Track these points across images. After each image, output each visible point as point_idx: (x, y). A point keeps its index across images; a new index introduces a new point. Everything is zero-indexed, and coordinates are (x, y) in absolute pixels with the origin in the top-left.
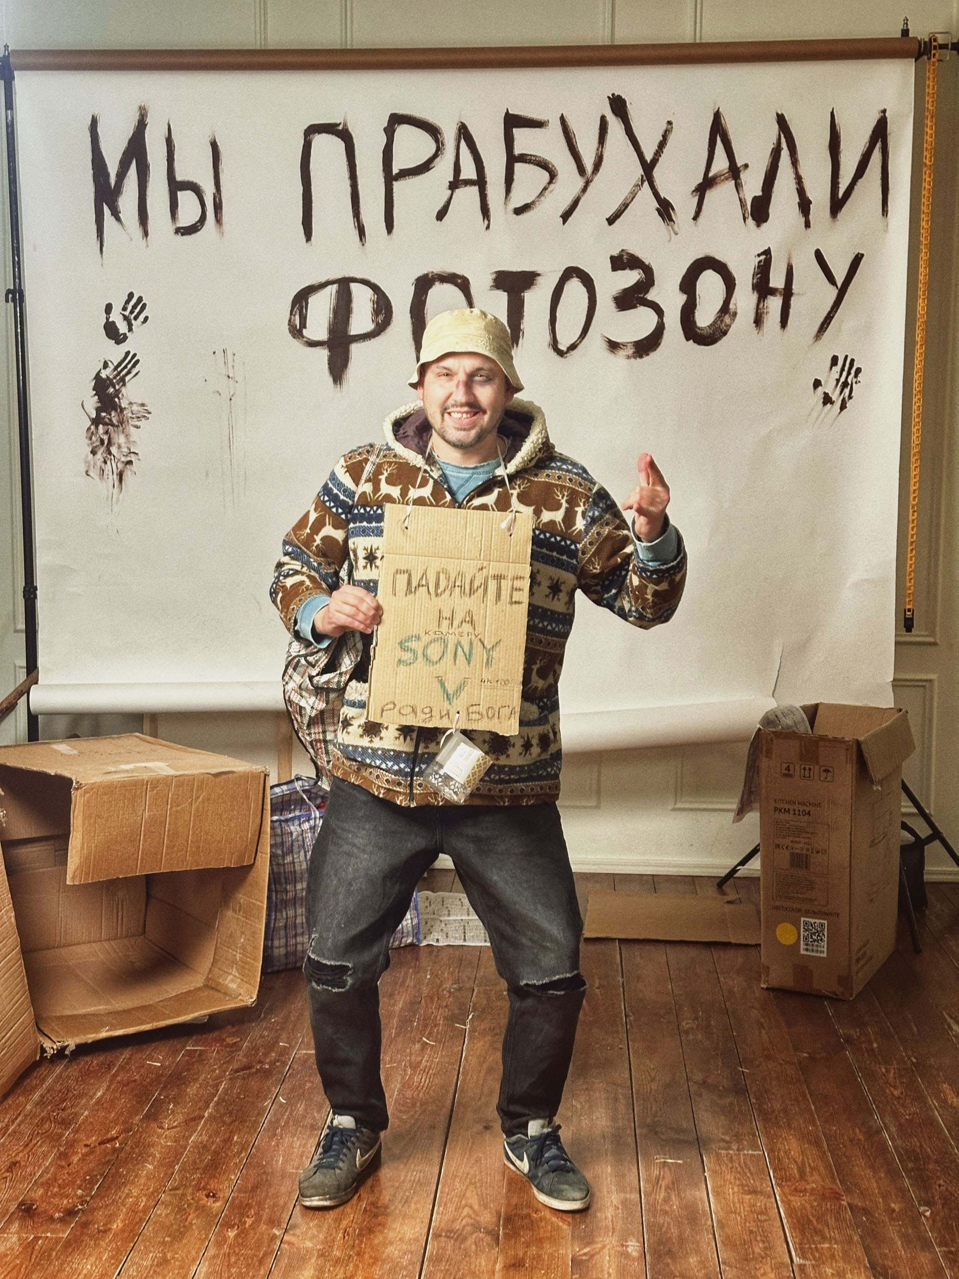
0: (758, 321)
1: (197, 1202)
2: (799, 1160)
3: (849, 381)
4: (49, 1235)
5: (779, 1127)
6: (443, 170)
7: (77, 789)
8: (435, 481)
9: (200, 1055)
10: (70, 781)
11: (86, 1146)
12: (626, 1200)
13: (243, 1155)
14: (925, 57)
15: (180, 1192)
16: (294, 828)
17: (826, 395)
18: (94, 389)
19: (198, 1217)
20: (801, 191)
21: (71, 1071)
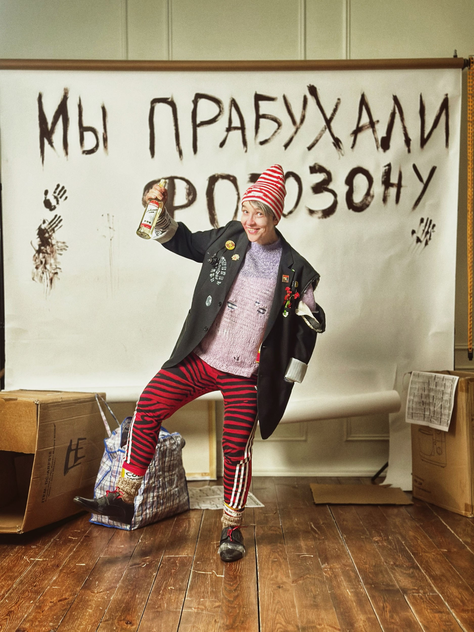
0: (385, 200)
1: (121, 626)
3: (429, 231)
5: (443, 582)
6: (223, 122)
11: (51, 602)
13: (143, 603)
14: (467, 68)
15: (110, 622)
17: (418, 237)
18: (38, 235)
20: (406, 135)
21: (36, 569)
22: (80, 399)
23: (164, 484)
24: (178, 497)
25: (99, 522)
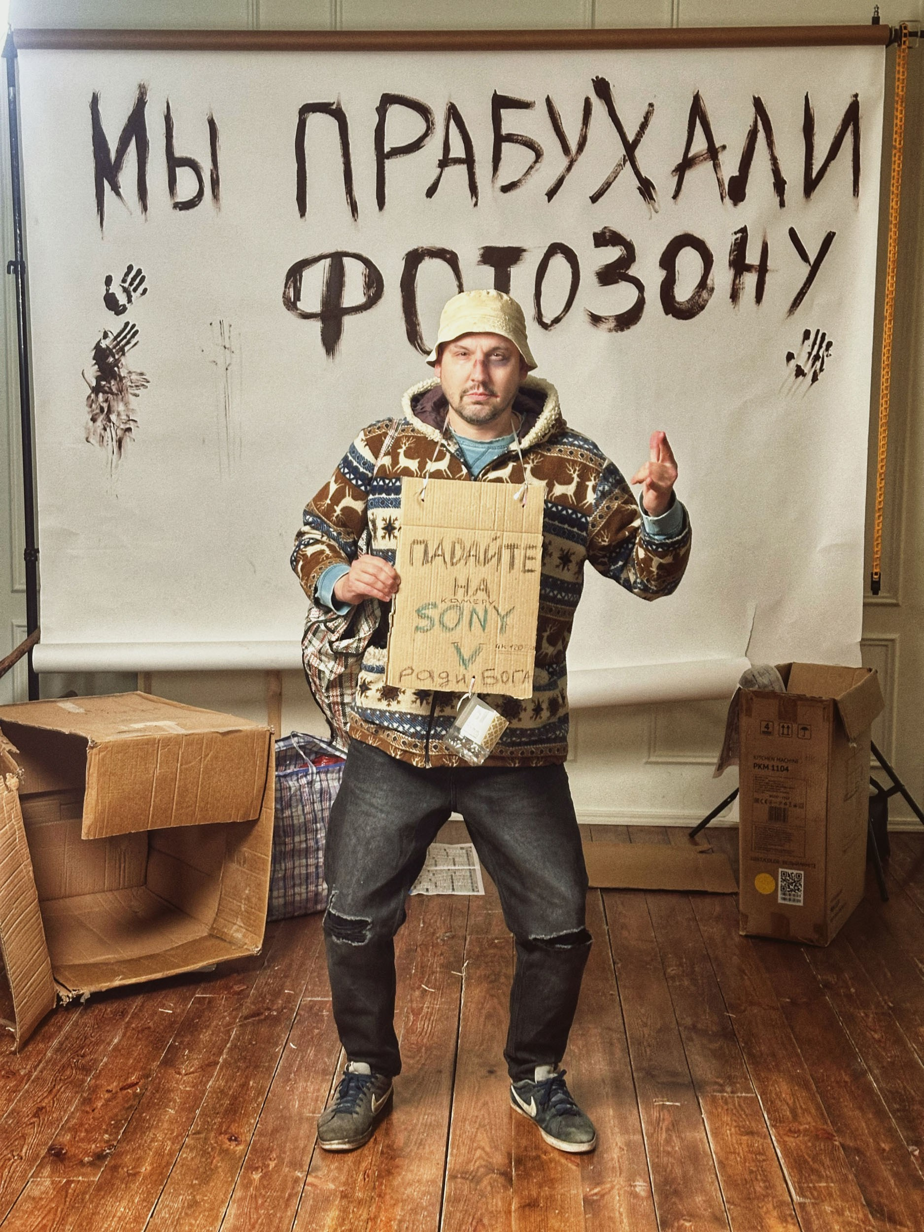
0: (735, 296)
1: (221, 1146)
2: (790, 1102)
3: (821, 354)
4: (80, 1178)
5: (770, 1070)
6: (433, 149)
7: (92, 748)
8: (452, 455)
9: (209, 1002)
10: (84, 741)
11: (108, 1091)
12: (630, 1141)
13: (260, 1100)
14: (896, 44)
15: (202, 1136)
16: (292, 783)
17: (798, 367)
18: (94, 359)
19: (222, 1160)
20: (776, 172)
21: (86, 1018)
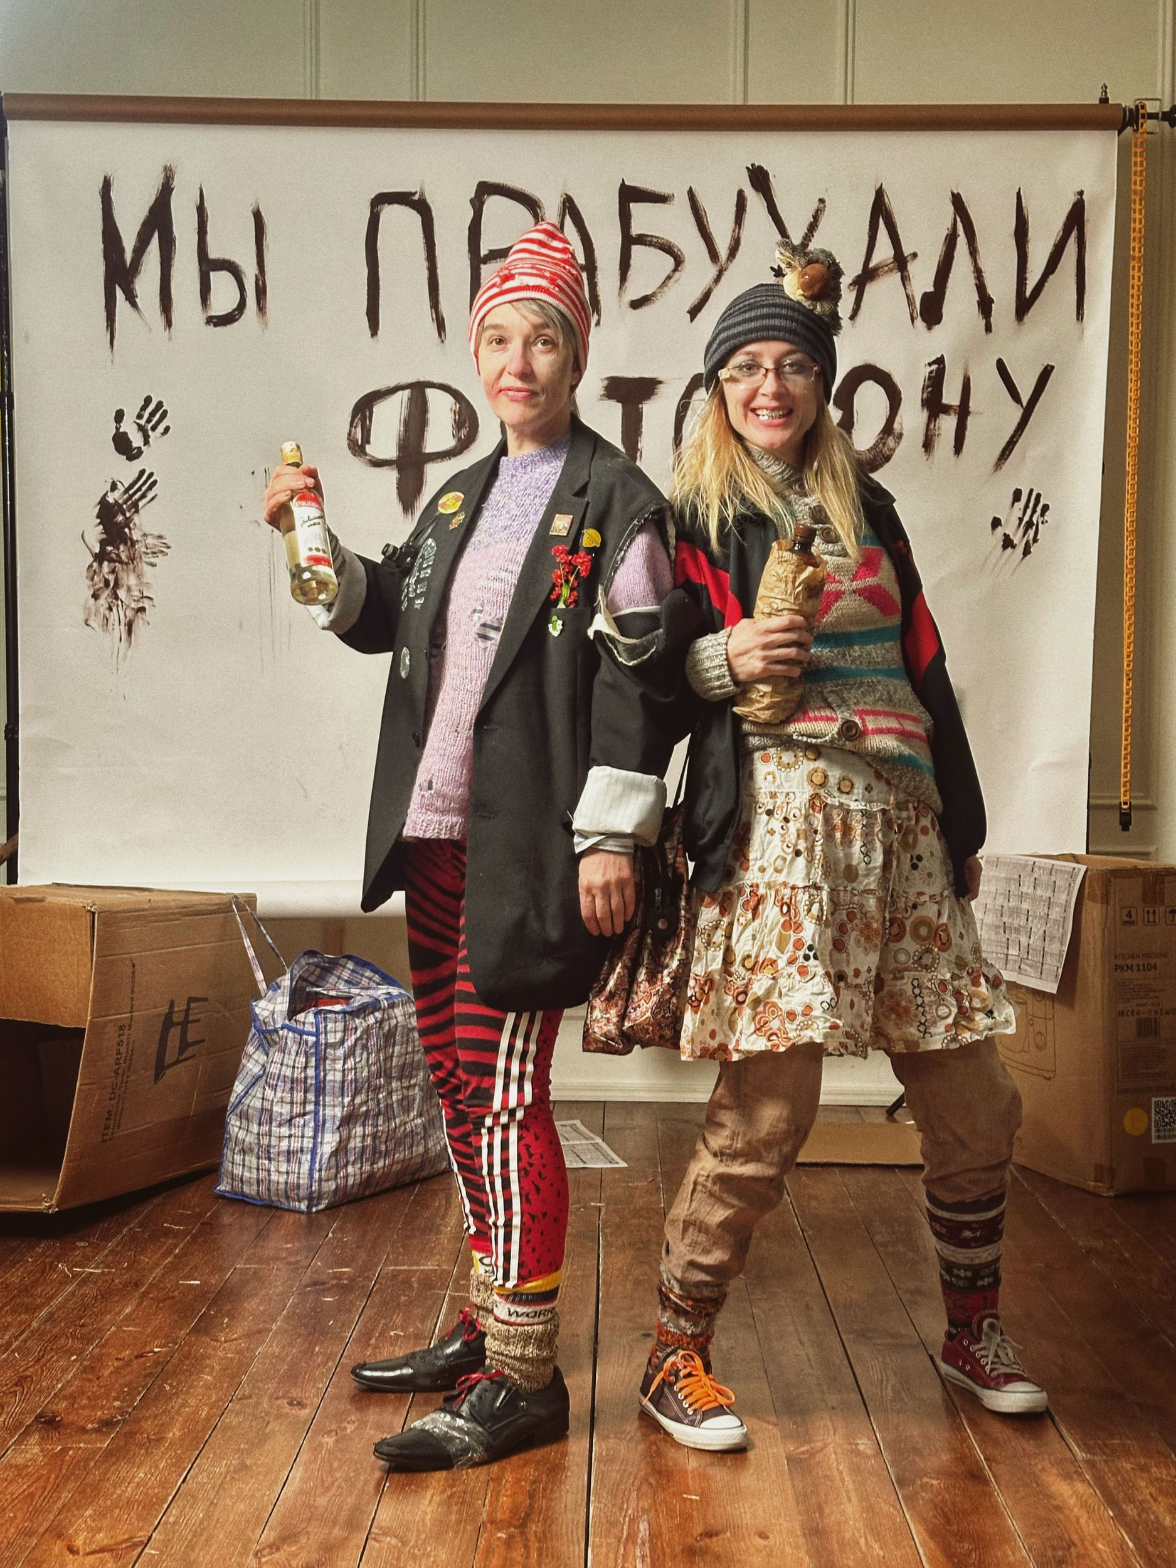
0: (928, 445)
1: (278, 1410)
3: (1034, 520)
11: (118, 1359)
13: (330, 1364)
14: (1131, 129)
15: (252, 1401)
17: (1006, 537)
18: (98, 517)
19: (279, 1426)
20: (981, 288)
21: (85, 1290)
22: (192, 906)
23: (389, 1106)
24: (424, 1138)
25: (236, 1194)
